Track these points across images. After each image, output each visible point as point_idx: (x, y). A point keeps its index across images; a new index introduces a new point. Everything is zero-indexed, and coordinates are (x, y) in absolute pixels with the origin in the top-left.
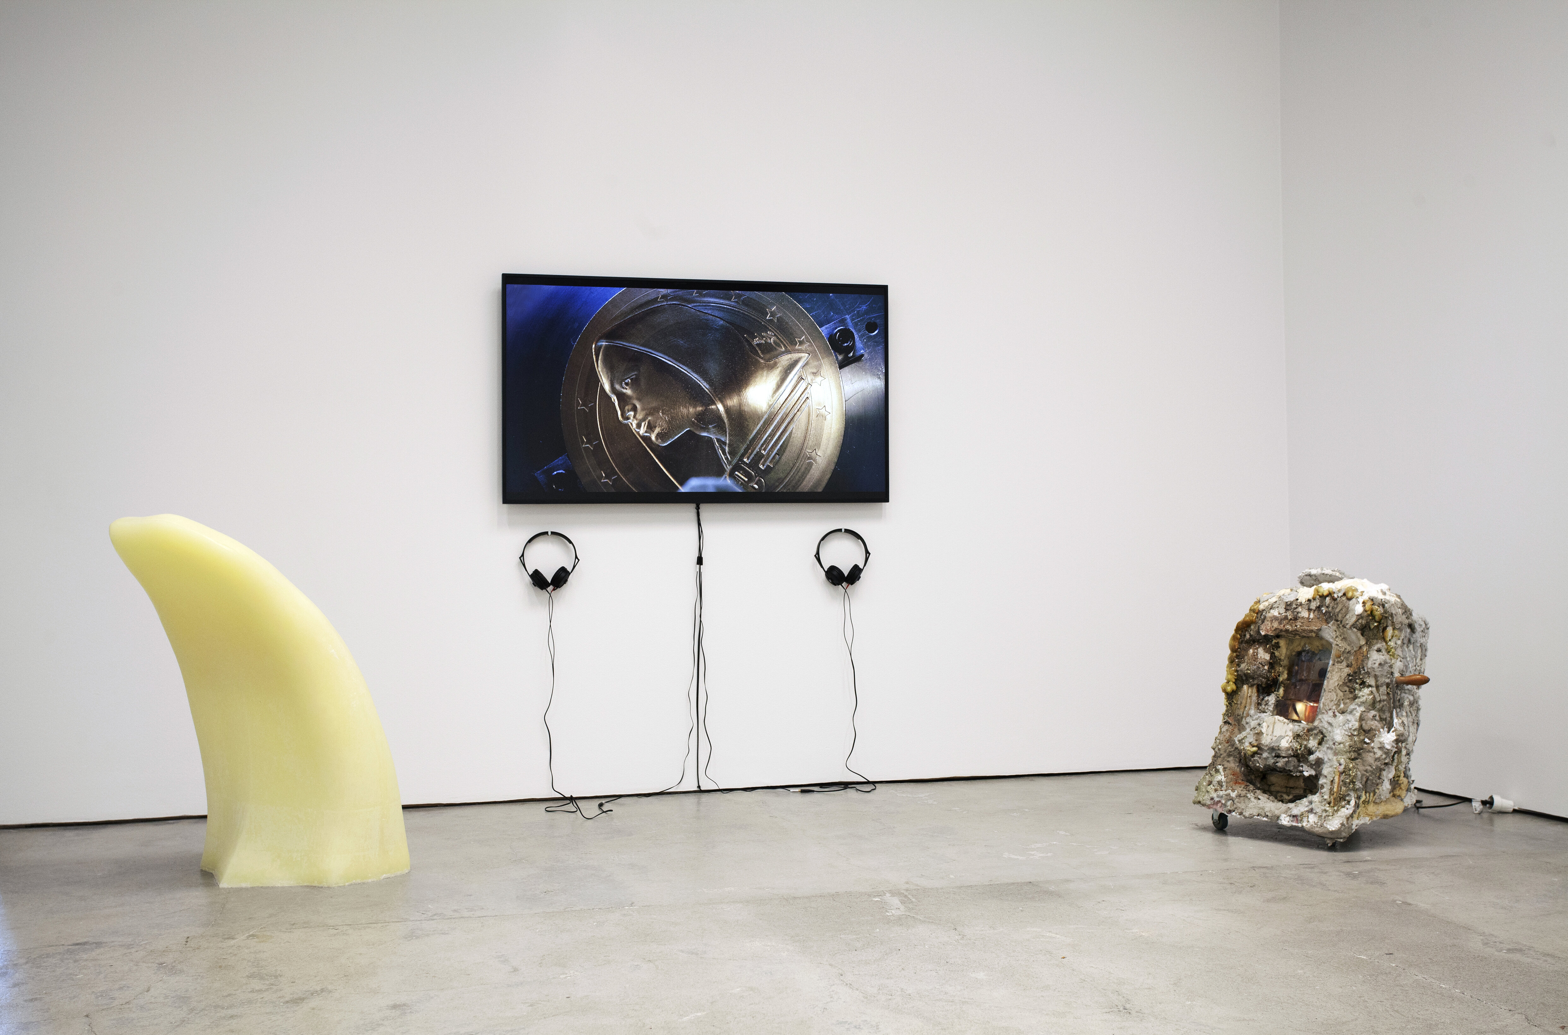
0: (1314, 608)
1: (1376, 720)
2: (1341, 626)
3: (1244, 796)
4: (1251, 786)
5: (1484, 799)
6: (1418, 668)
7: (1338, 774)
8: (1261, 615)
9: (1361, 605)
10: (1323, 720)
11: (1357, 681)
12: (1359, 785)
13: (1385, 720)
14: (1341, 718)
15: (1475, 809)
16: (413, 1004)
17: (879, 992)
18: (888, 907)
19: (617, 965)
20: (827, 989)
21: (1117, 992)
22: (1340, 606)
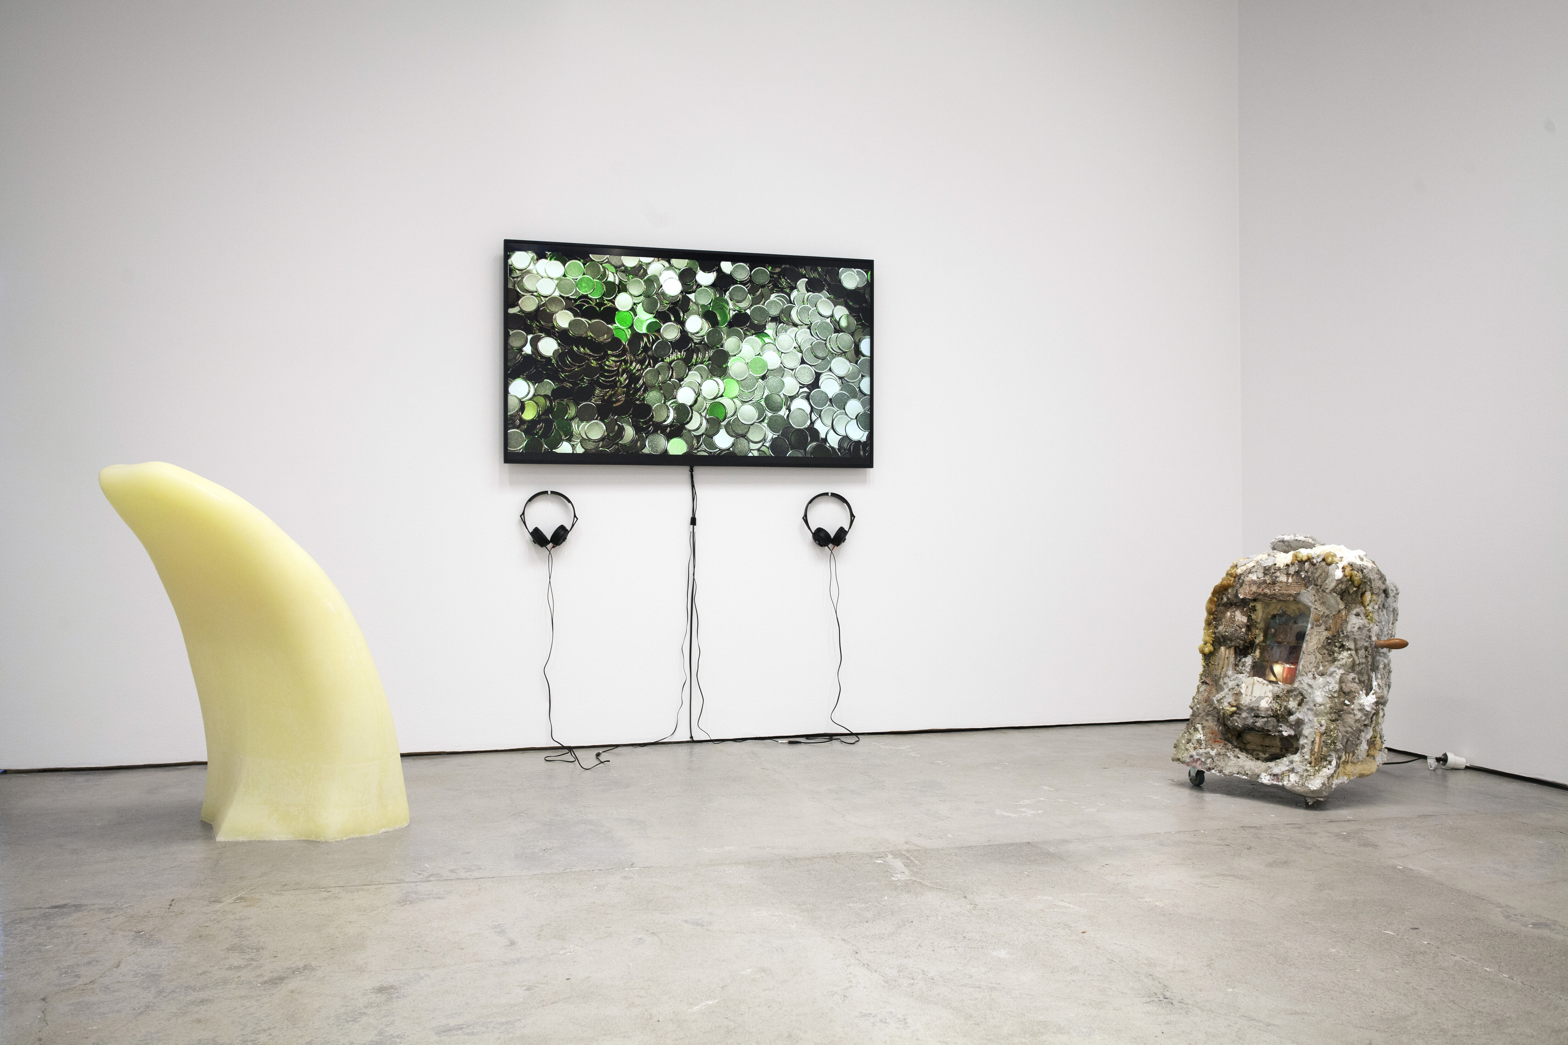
0: (1293, 573)
1: (1355, 682)
2: (1320, 590)
3: (1224, 755)
4: (1229, 744)
5: (1438, 757)
6: (1390, 632)
7: (1319, 735)
8: (1239, 579)
9: (1341, 570)
10: (1303, 682)
11: (1337, 644)
12: (1339, 746)
13: (1364, 682)
14: (1321, 680)
15: (1430, 765)
16: (400, 987)
17: (900, 975)
18: (892, 872)
19: (619, 939)
20: (843, 972)
21: (1151, 977)
22: (1319, 571)
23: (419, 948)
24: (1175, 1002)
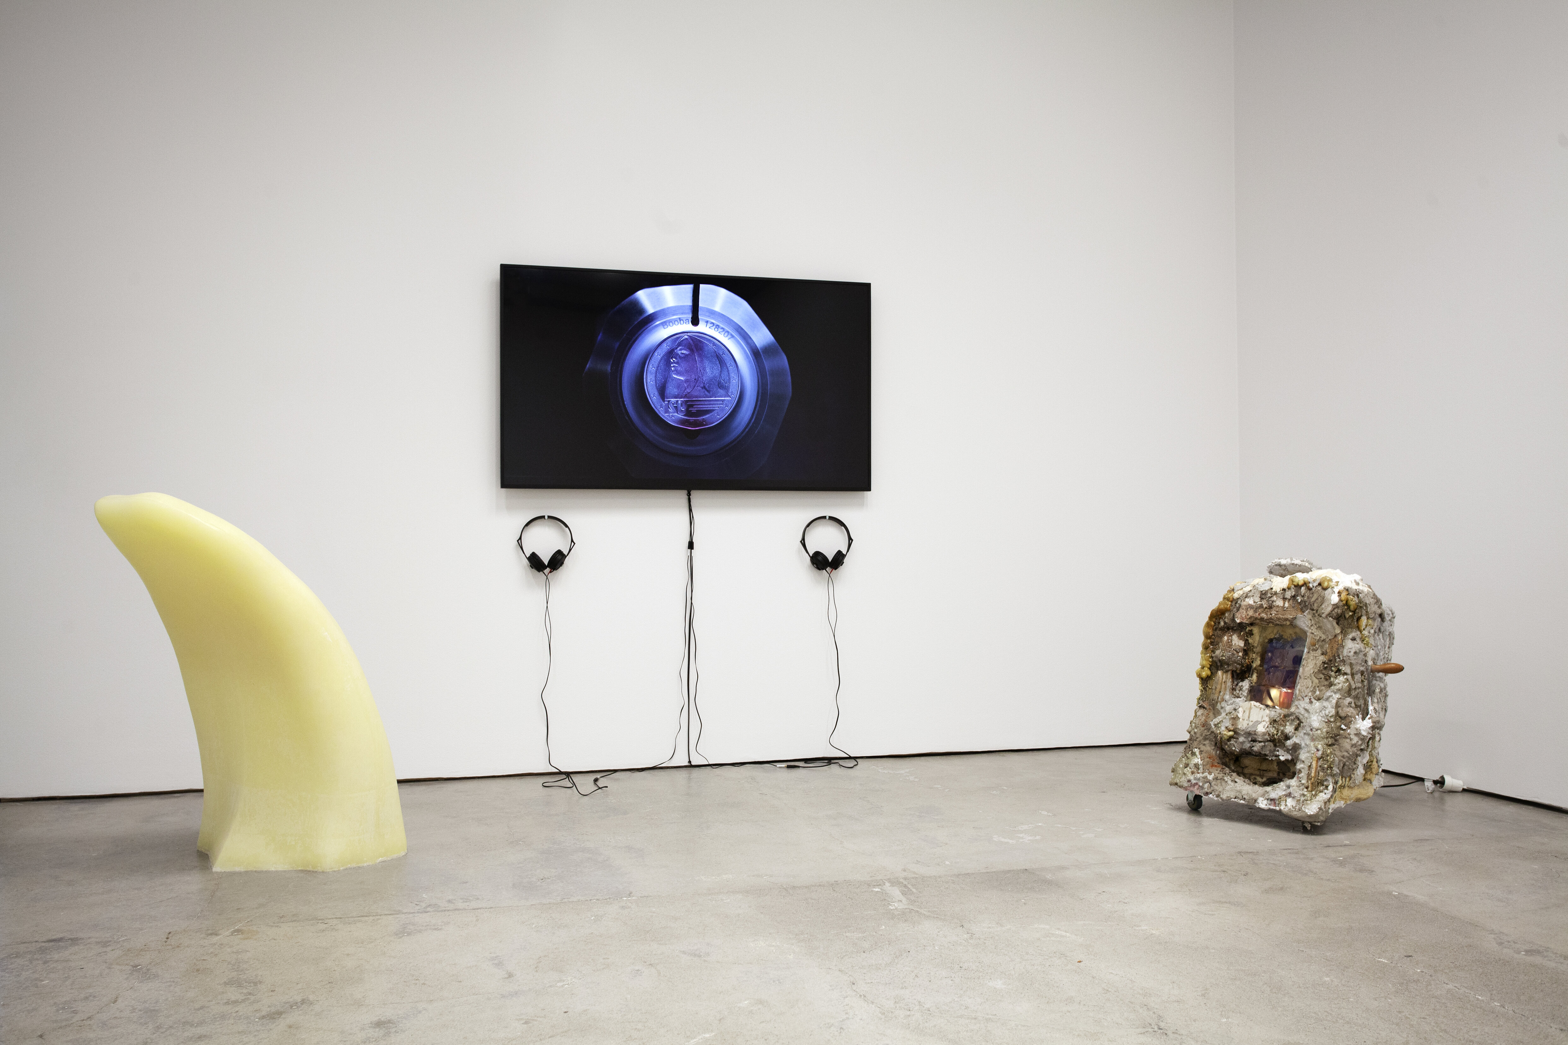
0: (1289, 597)
1: (1351, 707)
2: (1316, 615)
3: (1221, 779)
4: (1227, 768)
5: (1435, 779)
6: (1386, 656)
7: (1316, 759)
8: (1236, 603)
9: (1336, 594)
10: (1300, 706)
11: (1333, 668)
12: (1336, 770)
13: (1360, 706)
14: (1317, 704)
15: (1428, 788)
16: (398, 1022)
17: (896, 1007)
18: (889, 900)
19: (617, 971)
20: (840, 1003)
21: (1145, 1007)
22: (1315, 596)
23: (417, 981)
24: (1169, 1033)
